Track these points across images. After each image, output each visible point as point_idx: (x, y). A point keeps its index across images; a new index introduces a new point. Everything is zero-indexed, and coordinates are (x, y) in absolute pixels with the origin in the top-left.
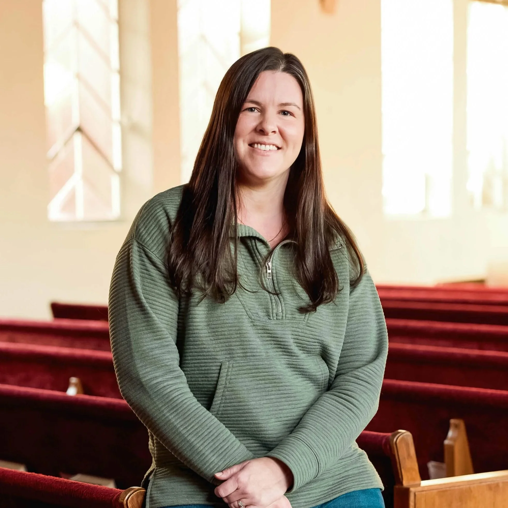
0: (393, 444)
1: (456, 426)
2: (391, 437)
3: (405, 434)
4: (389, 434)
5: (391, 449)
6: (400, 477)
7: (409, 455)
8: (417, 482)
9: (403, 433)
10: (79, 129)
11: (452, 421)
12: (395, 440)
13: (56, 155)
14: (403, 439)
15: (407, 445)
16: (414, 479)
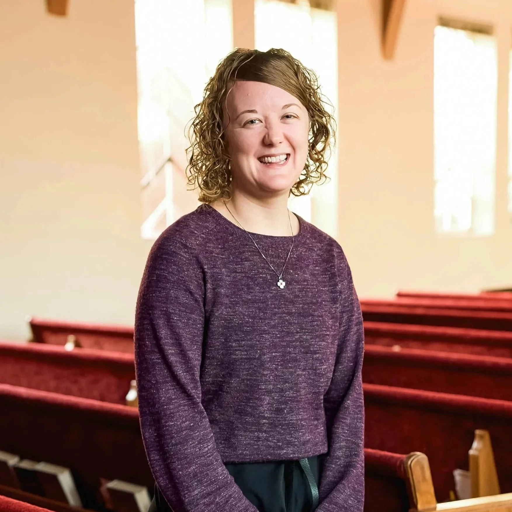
0: (407, 467)
1: (482, 437)
2: (405, 460)
3: (420, 457)
4: (404, 456)
5: (405, 472)
6: (415, 500)
7: (424, 479)
8: (432, 506)
9: (419, 455)
10: (170, 160)
11: (478, 432)
12: (409, 462)
13: (149, 184)
14: (418, 462)
15: (422, 468)
16: (428, 503)
